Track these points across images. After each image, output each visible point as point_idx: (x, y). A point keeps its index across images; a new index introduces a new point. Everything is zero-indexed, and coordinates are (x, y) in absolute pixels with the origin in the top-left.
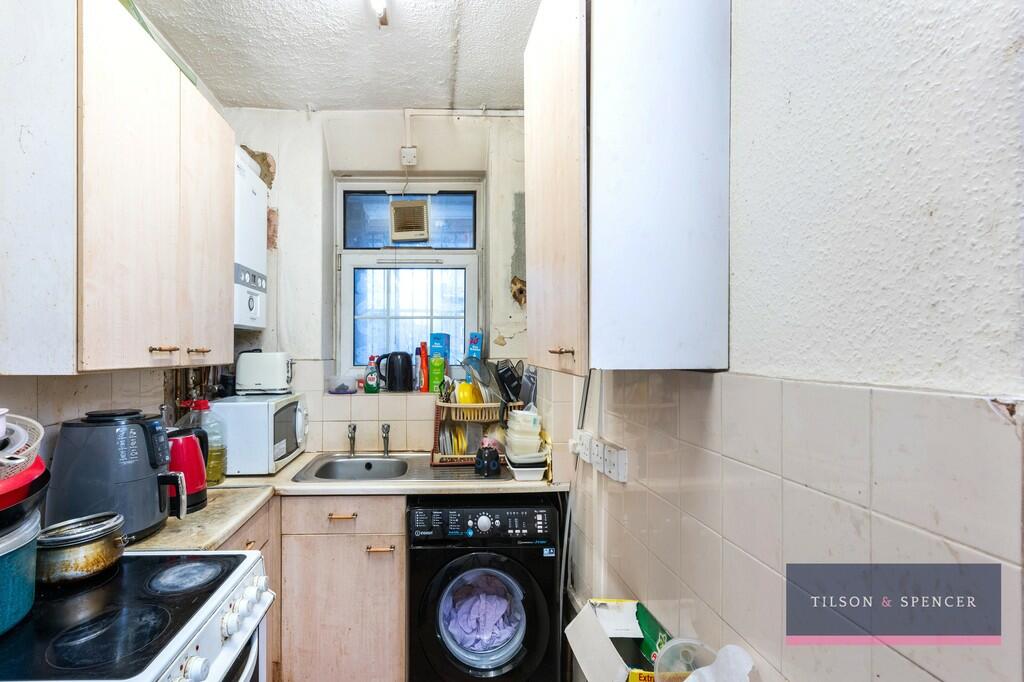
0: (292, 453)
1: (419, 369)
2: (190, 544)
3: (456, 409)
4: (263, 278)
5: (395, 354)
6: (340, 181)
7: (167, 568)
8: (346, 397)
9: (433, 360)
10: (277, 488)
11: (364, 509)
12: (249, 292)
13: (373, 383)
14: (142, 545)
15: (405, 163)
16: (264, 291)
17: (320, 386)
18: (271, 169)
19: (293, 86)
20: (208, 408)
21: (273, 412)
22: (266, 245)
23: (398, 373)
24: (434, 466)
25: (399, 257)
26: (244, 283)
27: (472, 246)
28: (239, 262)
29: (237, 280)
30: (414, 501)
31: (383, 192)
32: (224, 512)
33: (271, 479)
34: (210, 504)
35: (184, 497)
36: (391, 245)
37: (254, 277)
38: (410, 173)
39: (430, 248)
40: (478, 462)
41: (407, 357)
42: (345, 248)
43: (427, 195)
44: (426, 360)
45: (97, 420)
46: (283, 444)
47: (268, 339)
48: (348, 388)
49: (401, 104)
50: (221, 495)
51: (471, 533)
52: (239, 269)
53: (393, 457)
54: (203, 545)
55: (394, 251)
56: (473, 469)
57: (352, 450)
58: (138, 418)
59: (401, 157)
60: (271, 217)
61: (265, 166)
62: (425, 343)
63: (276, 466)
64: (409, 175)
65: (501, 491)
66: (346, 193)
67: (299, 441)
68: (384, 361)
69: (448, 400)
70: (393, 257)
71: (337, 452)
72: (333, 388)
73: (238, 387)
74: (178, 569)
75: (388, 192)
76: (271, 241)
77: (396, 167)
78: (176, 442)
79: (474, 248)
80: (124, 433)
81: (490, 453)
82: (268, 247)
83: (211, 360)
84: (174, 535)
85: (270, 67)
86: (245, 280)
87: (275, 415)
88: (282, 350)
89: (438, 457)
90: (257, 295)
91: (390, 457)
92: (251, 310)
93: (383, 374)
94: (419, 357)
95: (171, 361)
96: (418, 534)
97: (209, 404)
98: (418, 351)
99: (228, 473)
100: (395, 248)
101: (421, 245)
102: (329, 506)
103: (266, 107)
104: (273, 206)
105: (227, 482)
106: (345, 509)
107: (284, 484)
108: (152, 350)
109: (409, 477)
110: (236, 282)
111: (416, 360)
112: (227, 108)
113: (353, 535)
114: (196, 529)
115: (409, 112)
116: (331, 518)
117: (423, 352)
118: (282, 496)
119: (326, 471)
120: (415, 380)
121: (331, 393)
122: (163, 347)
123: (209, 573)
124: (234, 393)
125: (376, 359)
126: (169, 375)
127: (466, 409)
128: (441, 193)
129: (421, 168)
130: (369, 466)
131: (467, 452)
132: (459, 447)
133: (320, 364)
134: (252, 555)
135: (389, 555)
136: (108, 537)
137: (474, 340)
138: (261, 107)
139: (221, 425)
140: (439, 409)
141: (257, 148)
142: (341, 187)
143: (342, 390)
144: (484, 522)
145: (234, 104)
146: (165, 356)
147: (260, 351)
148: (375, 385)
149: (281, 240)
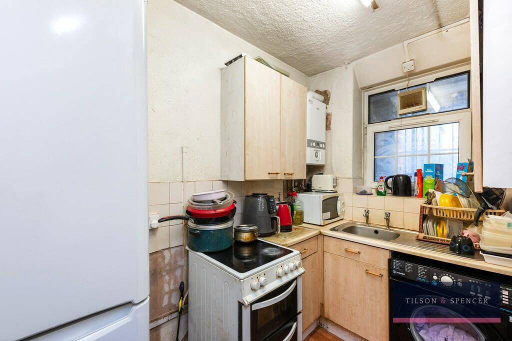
0: (334, 218)
1: (416, 184)
2: (279, 242)
3: (437, 209)
4: (322, 143)
5: (399, 176)
6: (365, 91)
7: (267, 247)
8: (365, 197)
9: (425, 180)
10: (321, 231)
11: (365, 251)
12: (315, 150)
13: (382, 191)
14: (265, 238)
15: (406, 70)
16: (324, 149)
17: (351, 190)
18: (329, 97)
19: (336, 58)
20: (296, 195)
21: (322, 199)
22: (325, 129)
23: (400, 186)
24: (418, 240)
25: (403, 123)
26: (313, 147)
27: (466, 106)
28: (309, 139)
29: (309, 146)
30: (395, 255)
31: (394, 90)
32: (296, 235)
33: (321, 227)
34: (293, 231)
35: (279, 226)
36: (398, 117)
37: (318, 144)
38: (411, 74)
39: (429, 114)
40: (451, 244)
41: (407, 179)
42: (369, 124)
43: (426, 83)
44: (421, 179)
45: (256, 195)
46: (328, 215)
47: (327, 169)
48: (367, 192)
49: (401, 40)
50: (299, 229)
51: (435, 284)
52: (310, 141)
53: (393, 230)
54: (282, 244)
55: (400, 120)
56: (448, 248)
57: (367, 222)
58: (266, 196)
59: (403, 68)
60: (328, 118)
61: (326, 97)
62: (421, 170)
63: (324, 223)
64: (409, 77)
65: (467, 266)
66: (370, 97)
67: (339, 214)
68: (390, 180)
69: (430, 203)
70: (399, 123)
71: (358, 222)
72: (358, 192)
73: (312, 189)
74: (270, 249)
75: (396, 90)
76: (328, 127)
77: (400, 74)
78: (280, 206)
79: (469, 107)
80: (261, 201)
81: (463, 240)
82: (326, 129)
83: (295, 177)
84: (276, 238)
85: (323, 54)
86: (313, 145)
87: (323, 201)
88: (333, 173)
89: (421, 236)
90: (320, 151)
91: (390, 230)
92: (317, 157)
93: (390, 186)
94: (416, 177)
95: (277, 177)
96: (394, 272)
97: (297, 194)
98: (416, 175)
99: (304, 221)
100: (401, 118)
101: (421, 113)
102: (345, 245)
103: (326, 71)
104: (329, 112)
105: (304, 225)
106: (355, 248)
107: (326, 231)
108: (269, 174)
109: (397, 242)
110: (308, 147)
111: (414, 180)
112: (311, 77)
113: (359, 262)
114: (283, 238)
115: (406, 43)
116: (346, 250)
117: (419, 175)
118: (324, 235)
119: (351, 230)
120: (414, 190)
121: (357, 194)
122: (273, 173)
123: (279, 253)
124: (311, 191)
125: (384, 179)
126: (285, 183)
127: (445, 209)
128: (437, 80)
129: (418, 70)
130: (376, 232)
131: (448, 236)
132: (441, 232)
133: (351, 180)
134: (296, 252)
135: (379, 278)
136: (252, 232)
137: (460, 167)
138: (324, 71)
139: (301, 202)
140: (422, 208)
141: (322, 89)
142: (366, 95)
143: (364, 193)
144: (446, 279)
145: (313, 75)
146: (275, 175)
147: (322, 174)
148: (383, 192)
149: (333, 126)
